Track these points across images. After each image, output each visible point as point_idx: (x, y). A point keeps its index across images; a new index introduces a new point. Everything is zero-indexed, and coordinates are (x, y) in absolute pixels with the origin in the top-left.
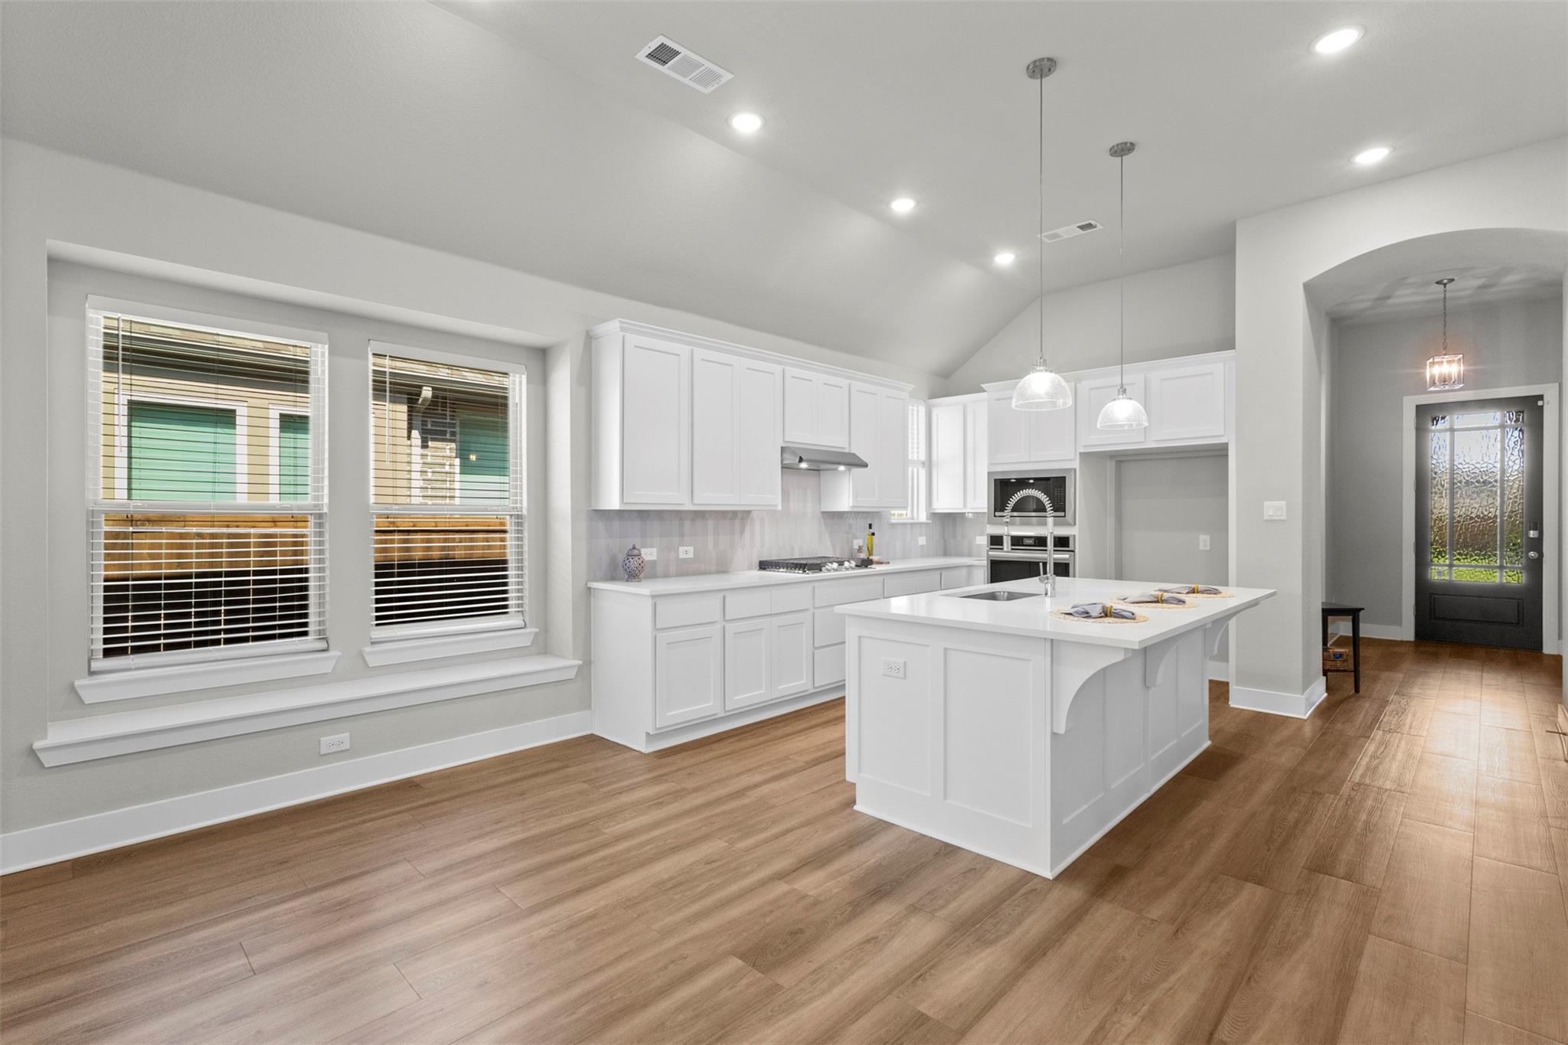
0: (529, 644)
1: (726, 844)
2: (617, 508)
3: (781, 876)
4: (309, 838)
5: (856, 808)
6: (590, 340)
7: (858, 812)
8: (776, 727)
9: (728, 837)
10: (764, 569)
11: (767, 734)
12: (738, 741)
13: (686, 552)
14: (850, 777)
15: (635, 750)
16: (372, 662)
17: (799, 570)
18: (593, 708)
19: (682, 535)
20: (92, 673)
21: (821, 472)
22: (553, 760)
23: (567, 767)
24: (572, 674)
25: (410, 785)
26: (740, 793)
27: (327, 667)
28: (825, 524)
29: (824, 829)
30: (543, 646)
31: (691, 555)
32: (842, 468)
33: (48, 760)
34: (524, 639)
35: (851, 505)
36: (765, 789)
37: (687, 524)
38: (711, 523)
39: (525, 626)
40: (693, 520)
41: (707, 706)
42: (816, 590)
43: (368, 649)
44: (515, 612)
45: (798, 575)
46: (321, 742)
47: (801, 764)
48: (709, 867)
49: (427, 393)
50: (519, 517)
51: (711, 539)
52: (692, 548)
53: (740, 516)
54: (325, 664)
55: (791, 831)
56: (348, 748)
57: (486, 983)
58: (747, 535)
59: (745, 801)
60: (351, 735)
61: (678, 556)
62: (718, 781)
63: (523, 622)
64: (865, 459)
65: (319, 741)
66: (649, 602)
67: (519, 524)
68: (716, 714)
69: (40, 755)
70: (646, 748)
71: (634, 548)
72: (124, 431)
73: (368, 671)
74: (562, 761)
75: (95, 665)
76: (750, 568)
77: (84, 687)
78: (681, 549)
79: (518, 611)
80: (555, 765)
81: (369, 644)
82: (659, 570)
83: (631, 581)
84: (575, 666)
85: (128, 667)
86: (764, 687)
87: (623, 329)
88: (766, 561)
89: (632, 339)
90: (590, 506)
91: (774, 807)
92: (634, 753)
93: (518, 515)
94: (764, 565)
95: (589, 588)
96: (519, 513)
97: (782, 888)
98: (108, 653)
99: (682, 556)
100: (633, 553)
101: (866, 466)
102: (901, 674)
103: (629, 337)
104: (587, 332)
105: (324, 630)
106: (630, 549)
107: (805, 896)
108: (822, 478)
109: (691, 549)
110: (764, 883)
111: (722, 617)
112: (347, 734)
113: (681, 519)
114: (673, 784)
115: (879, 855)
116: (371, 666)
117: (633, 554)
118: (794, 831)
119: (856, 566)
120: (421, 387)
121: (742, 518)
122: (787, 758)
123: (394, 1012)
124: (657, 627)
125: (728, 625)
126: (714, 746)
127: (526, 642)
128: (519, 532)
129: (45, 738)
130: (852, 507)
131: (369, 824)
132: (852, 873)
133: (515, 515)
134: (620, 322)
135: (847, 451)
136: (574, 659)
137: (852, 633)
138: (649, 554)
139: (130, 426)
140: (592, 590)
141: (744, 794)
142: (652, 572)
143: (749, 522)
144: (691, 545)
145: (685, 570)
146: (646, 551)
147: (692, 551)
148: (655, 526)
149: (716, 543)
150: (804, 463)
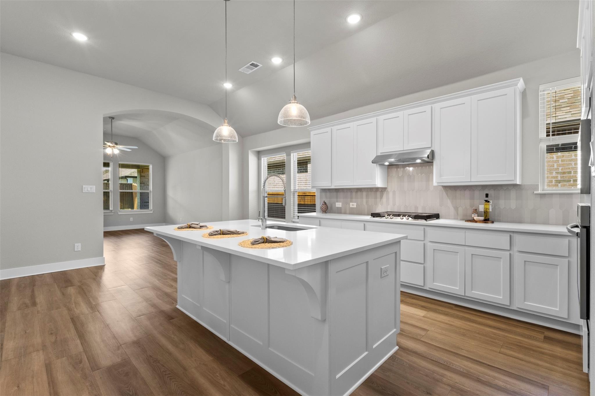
13: (353, 205)
19: (351, 198)
28: (447, 194)
31: (355, 206)
32: (418, 161)
37: (354, 194)
38: (364, 194)
40: (357, 192)
51: (364, 200)
53: (380, 190)
58: (384, 199)
61: (350, 206)
71: (324, 202)
78: (351, 204)
82: (343, 211)
83: (323, 213)
99: (351, 206)
109: (355, 204)
113: (351, 192)
117: (323, 204)
138: (339, 205)
142: (339, 211)
143: (386, 192)
144: (355, 203)
145: (353, 212)
146: (337, 203)
147: (356, 205)
148: (341, 194)
149: (367, 202)
150: (387, 162)
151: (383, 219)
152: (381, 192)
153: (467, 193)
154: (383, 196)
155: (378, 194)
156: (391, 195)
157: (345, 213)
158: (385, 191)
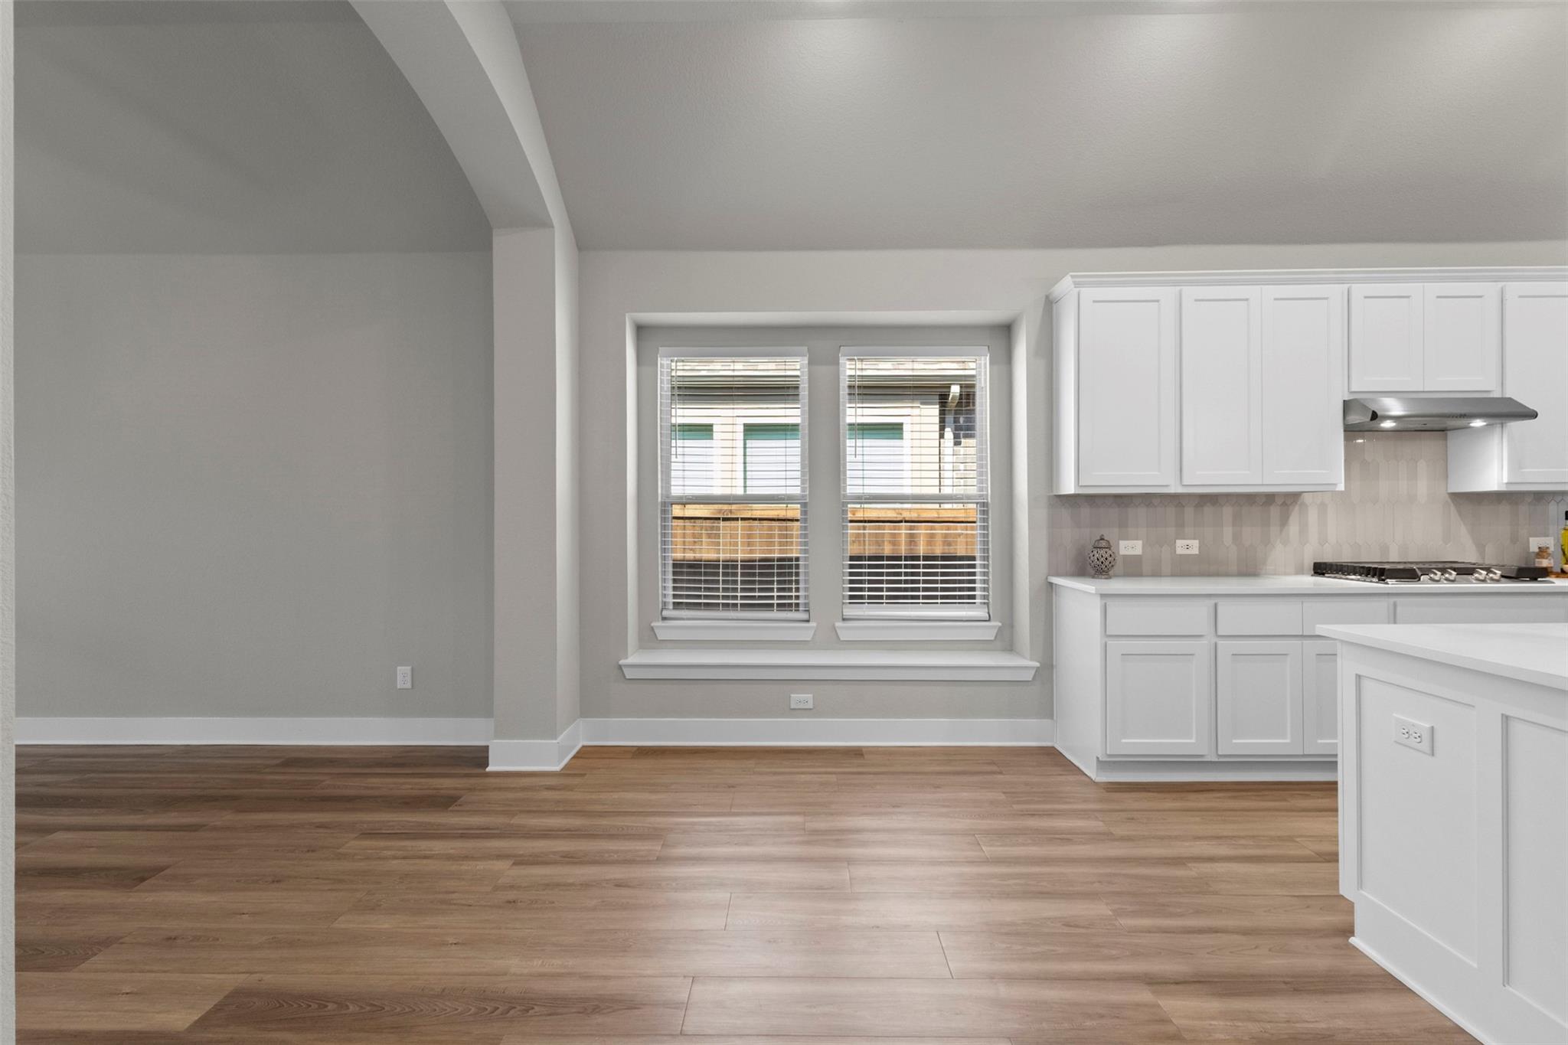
0: (993, 638)
1: (1110, 913)
2: (1072, 492)
3: (1151, 981)
4: (761, 774)
5: (1353, 940)
6: (1050, 306)
7: (1355, 948)
8: (1307, 795)
9: (1117, 906)
10: (1322, 574)
11: (1285, 800)
12: (1229, 798)
13: (1187, 547)
14: (1346, 889)
15: (1086, 775)
16: (844, 636)
17: (1373, 577)
18: (1055, 718)
19: (1180, 526)
20: (664, 619)
21: (1449, 433)
22: (993, 763)
23: (1001, 773)
24: (1028, 676)
25: (857, 753)
26: (1179, 861)
27: (807, 636)
28: (1460, 513)
29: (1270, 950)
30: (1006, 641)
31: (1195, 551)
32: (1478, 423)
33: (629, 674)
34: (987, 633)
35: (1505, 480)
36: (1220, 868)
37: (1189, 512)
38: (1228, 511)
39: (989, 620)
41: (1189, 742)
42: (1399, 609)
43: (839, 624)
44: (981, 603)
45: (1372, 585)
46: (791, 699)
47: (1307, 852)
48: (1066, 930)
49: (955, 390)
50: (984, 504)
51: (1228, 532)
52: (1197, 541)
53: (1279, 501)
54: (805, 632)
55: (1217, 932)
56: (811, 707)
57: (774, 941)
58: (1293, 528)
59: (1179, 872)
60: (814, 697)
61: (1173, 552)
62: (1162, 838)
63: (987, 615)
64: (1531, 406)
65: (790, 697)
66: (1097, 603)
67: (985, 512)
68: (1202, 756)
69: (624, 669)
70: (1097, 776)
71: (1102, 539)
72: (741, 444)
73: (837, 643)
74: (998, 767)
75: (665, 613)
76: (1300, 571)
77: (658, 627)
78: (1179, 543)
79: (984, 603)
80: (995, 768)
81: (841, 619)
82: (1147, 567)
83: (1098, 578)
84: (1032, 668)
85: (681, 617)
86: (1289, 736)
87: (1077, 285)
88: (1325, 564)
89: (1089, 293)
90: (1052, 492)
91: (1216, 893)
92: (1084, 778)
93: (984, 503)
94: (1320, 569)
95: (1051, 584)
96: (985, 501)
97: (1144, 995)
98: (677, 606)
99: (1180, 551)
100: (1103, 544)
101: (1533, 415)
102: (1425, 745)
103: (1084, 291)
104: (1047, 297)
105: (808, 603)
106: (1098, 540)
107: (1165, 1021)
108: (1450, 443)
109: (1195, 543)
110: (1122, 979)
111: (1213, 629)
112: (811, 696)
113: (1180, 505)
114: (1101, 824)
115: (1339, 1023)
116: (842, 639)
117: (1100, 546)
118: (1219, 934)
119: (1502, 576)
120: (950, 387)
121: (1284, 504)
122: (1290, 839)
123: (702, 930)
124: (1108, 633)
125: (1221, 643)
126: (1192, 796)
127: (990, 635)
128: (985, 520)
129: (627, 658)
130: (1507, 483)
131: (803, 776)
132: (1268, 1026)
133: (981, 503)
134: (1072, 277)
135: (1497, 394)
136: (1031, 660)
137: (1347, 668)
138: (1129, 547)
139: (745, 440)
140: (1054, 586)
141: (1184, 864)
142: (1134, 569)
143: (1297, 508)
144: (1194, 539)
145: (1184, 568)
146: (1122, 544)
147: (1198, 545)
148: (1141, 513)
149: (1237, 538)
150: (1388, 421)
151: (1424, 585)
152: (1282, 505)
153: (1504, 509)
154: (1288, 518)
155: (1275, 511)
156: (1313, 516)
157: (1156, 574)
158: (1296, 503)
